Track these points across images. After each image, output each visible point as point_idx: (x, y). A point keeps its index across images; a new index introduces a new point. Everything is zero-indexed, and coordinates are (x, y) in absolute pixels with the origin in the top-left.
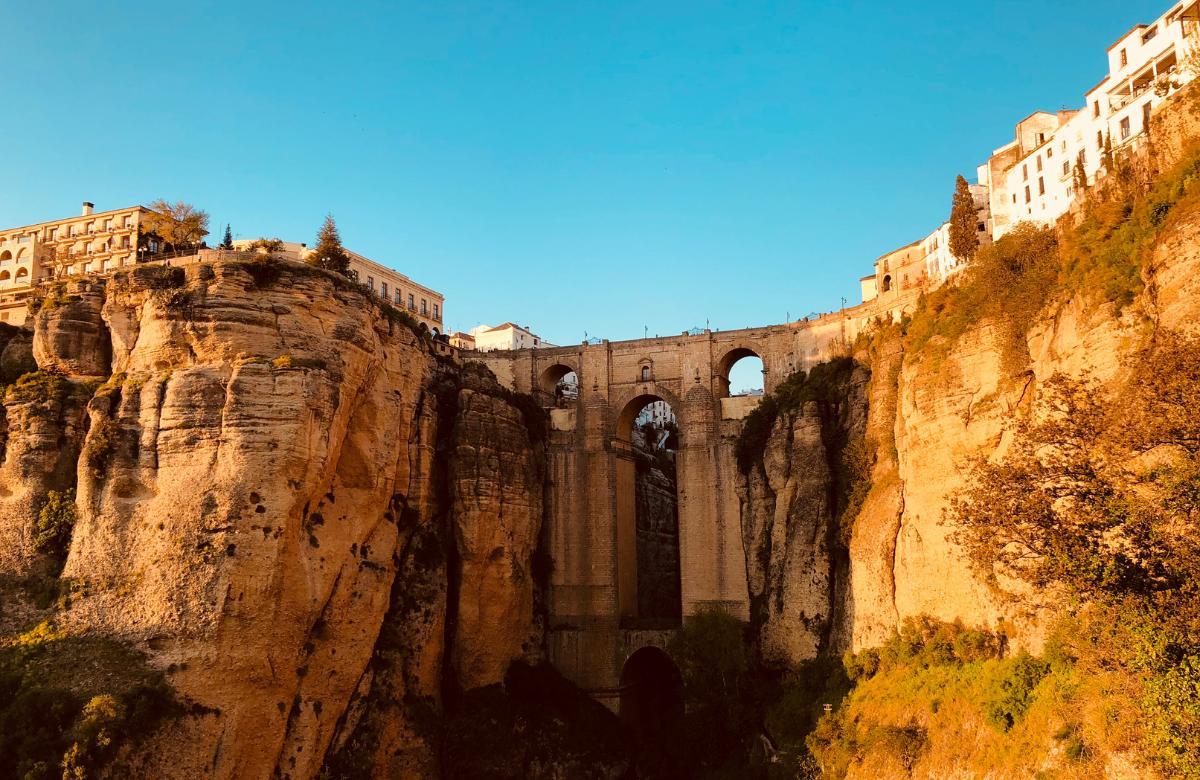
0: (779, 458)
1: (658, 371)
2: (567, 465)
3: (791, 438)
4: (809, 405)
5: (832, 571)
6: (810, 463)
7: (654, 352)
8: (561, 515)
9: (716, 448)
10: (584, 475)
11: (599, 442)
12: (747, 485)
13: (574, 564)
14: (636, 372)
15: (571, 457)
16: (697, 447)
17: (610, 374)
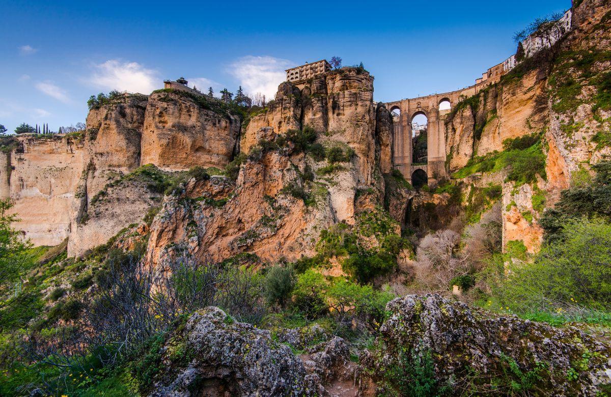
0: (458, 120)
1: (422, 105)
2: (398, 129)
3: (462, 115)
4: (468, 106)
5: (474, 143)
6: (469, 119)
7: (421, 101)
8: (397, 141)
9: (438, 122)
10: (402, 131)
11: (406, 123)
12: (447, 129)
13: (400, 152)
14: (416, 106)
15: (399, 127)
16: (433, 122)
17: (409, 107)
